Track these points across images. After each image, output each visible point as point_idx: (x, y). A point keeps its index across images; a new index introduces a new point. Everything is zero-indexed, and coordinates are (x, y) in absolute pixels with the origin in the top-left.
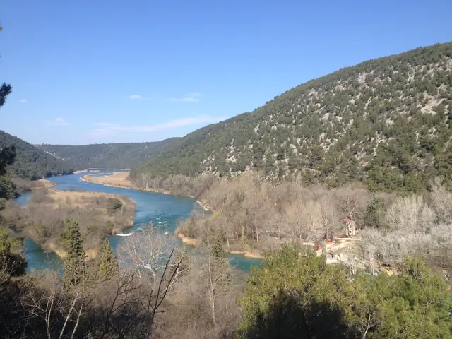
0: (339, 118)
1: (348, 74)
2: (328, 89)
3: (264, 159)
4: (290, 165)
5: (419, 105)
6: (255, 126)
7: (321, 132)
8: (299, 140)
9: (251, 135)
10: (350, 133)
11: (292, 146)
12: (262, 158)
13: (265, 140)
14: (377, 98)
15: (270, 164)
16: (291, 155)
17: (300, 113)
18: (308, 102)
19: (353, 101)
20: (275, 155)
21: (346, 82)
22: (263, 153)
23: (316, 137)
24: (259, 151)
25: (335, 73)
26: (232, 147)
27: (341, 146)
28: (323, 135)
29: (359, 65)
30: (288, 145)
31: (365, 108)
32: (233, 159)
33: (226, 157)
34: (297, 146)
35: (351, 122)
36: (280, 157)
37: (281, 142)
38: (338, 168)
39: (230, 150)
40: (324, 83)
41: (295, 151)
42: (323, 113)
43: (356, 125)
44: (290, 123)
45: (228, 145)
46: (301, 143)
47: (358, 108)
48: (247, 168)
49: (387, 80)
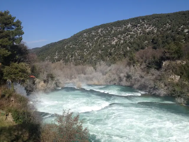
0: (91, 44)
1: (96, 28)
2: (89, 34)
3: (67, 58)
4: (74, 59)
5: (112, 41)
6: (65, 46)
7: (85, 49)
8: (78, 51)
9: (63, 49)
10: (93, 49)
11: (76, 53)
12: (66, 57)
13: (68, 51)
14: (102, 38)
15: (68, 59)
16: (75, 56)
17: (80, 42)
18: (83, 38)
19: (95, 39)
20: (70, 56)
21: (95, 31)
22: (66, 55)
23: (83, 50)
24: (65, 55)
25: (93, 28)
26: (57, 53)
27: (90, 53)
28: (85, 50)
29: (100, 26)
30: (75, 53)
31: (99, 41)
32: (56, 57)
33: (54, 56)
34: (77, 53)
35: (94, 45)
36: (72, 57)
37: (73, 52)
38: (88, 60)
39: (56, 54)
40: (89, 31)
41: (77, 55)
42: (87, 42)
43: (95, 47)
44: (76, 45)
45: (56, 52)
46: (79, 52)
47: (97, 41)
48: (61, 60)
49: (106, 32)
